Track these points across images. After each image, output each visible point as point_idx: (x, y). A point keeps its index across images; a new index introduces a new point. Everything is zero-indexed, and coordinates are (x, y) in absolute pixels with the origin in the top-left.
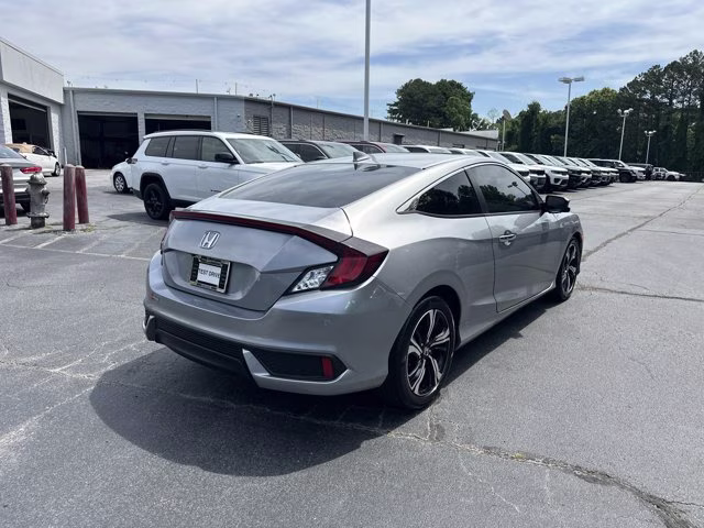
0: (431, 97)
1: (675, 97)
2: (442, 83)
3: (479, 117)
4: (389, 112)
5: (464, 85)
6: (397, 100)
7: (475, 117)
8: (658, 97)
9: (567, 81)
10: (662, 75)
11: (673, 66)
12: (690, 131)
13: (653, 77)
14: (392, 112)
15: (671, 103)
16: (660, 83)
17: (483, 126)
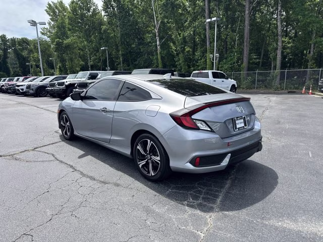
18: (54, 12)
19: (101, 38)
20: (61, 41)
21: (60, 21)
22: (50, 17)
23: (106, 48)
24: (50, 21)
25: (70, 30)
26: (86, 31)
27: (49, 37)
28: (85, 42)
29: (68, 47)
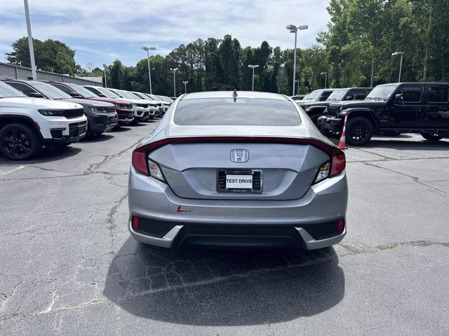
0: (43, 52)
1: (194, 63)
2: (49, 42)
3: (82, 67)
4: (8, 59)
5: (67, 45)
6: (14, 51)
7: (78, 67)
8: (186, 63)
9: (146, 49)
10: (186, 50)
11: (190, 45)
12: (203, 83)
13: (181, 51)
14: (12, 60)
15: (192, 67)
16: (185, 54)
17: (86, 74)
18: (338, 9)
19: (397, 38)
20: (338, 48)
21: (341, 20)
22: (332, 17)
23: (401, 53)
24: (331, 22)
25: (350, 31)
26: (374, 30)
27: (325, 44)
28: (371, 47)
29: (347, 55)
